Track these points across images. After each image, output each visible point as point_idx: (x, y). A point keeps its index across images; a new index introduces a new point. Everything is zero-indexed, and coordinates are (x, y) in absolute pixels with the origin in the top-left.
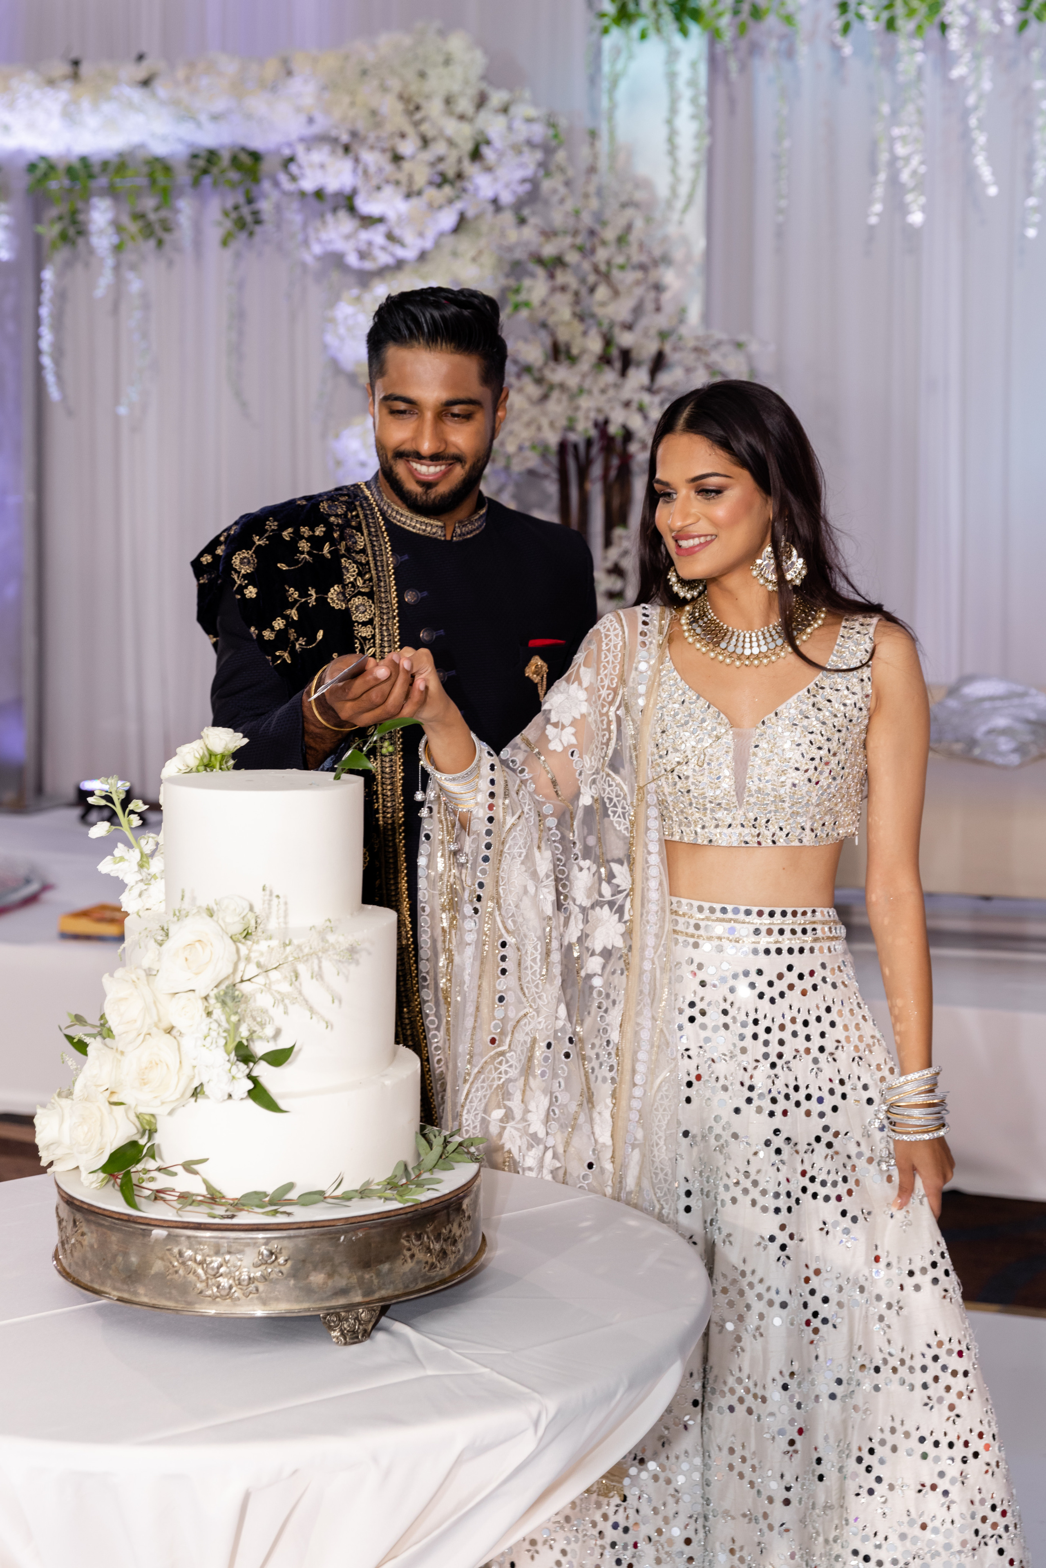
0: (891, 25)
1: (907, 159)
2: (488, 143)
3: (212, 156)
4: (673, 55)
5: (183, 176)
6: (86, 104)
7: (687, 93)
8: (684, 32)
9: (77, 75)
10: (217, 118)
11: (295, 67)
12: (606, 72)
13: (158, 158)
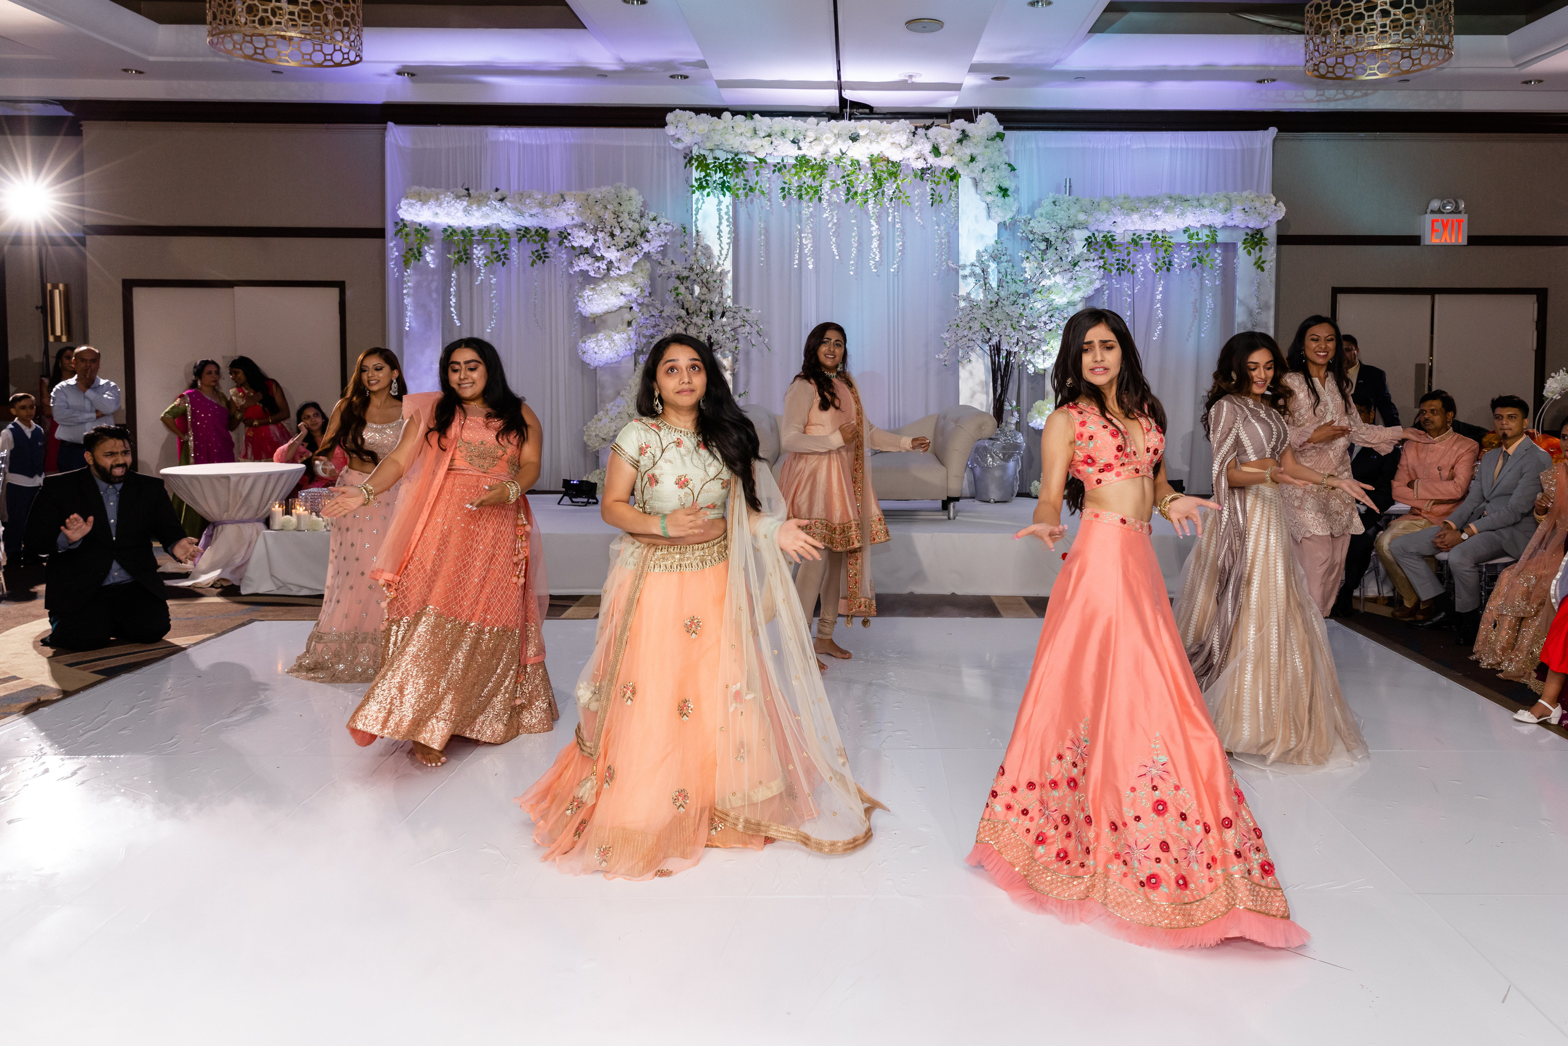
0: (800, 197)
1: (807, 245)
2: (648, 232)
3: (527, 230)
4: (720, 202)
5: (514, 239)
6: (474, 207)
7: (726, 217)
8: (724, 195)
9: (469, 195)
10: (531, 216)
11: (566, 198)
12: (694, 207)
13: (503, 230)
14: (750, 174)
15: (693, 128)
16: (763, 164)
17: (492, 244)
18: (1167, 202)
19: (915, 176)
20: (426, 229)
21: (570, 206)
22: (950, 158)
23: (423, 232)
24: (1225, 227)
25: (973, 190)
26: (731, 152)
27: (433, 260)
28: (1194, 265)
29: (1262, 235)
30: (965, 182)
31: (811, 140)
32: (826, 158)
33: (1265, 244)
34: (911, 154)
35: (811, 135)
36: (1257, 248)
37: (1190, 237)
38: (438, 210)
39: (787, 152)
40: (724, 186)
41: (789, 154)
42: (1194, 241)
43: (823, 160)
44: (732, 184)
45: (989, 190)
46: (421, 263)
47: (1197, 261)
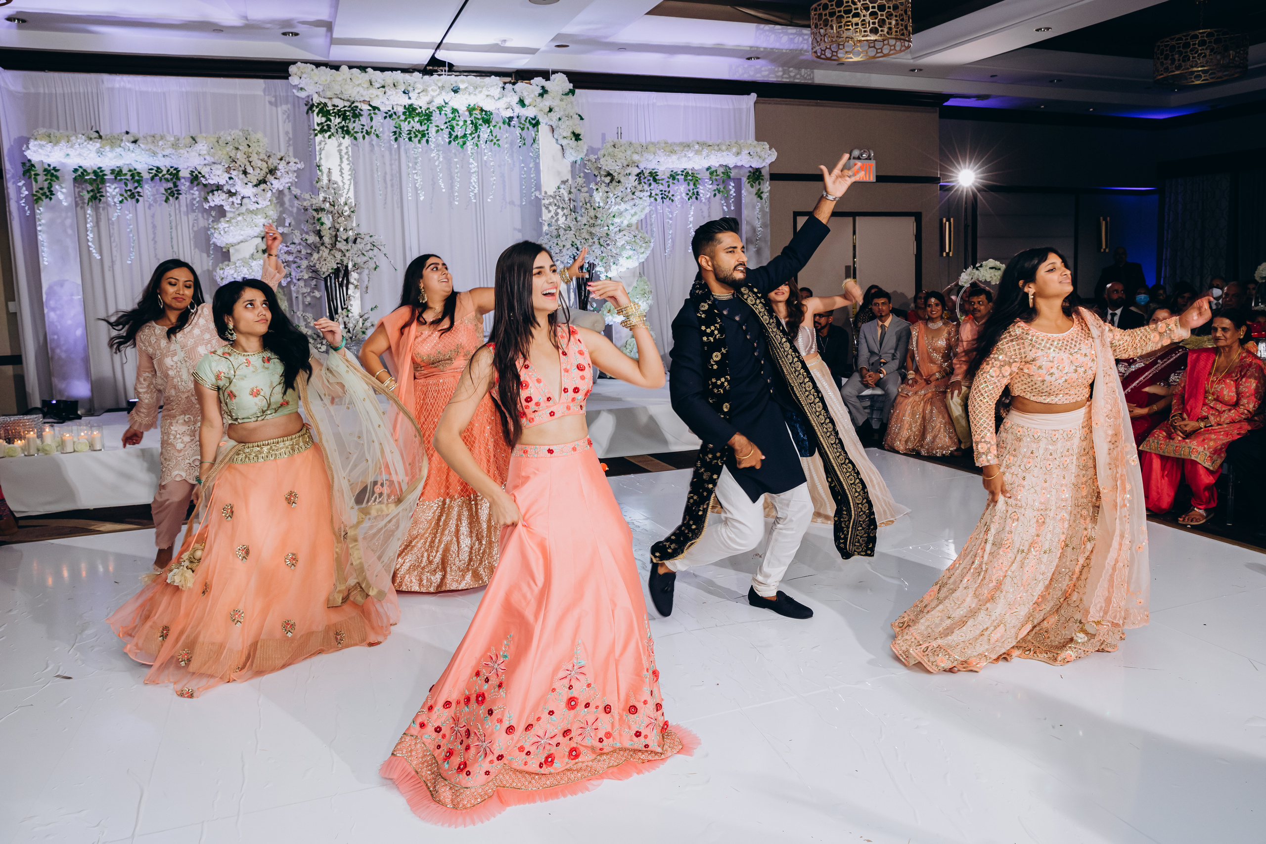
0: (410, 139)
2: (279, 170)
3: (159, 169)
4: (340, 145)
5: (147, 178)
6: (108, 148)
7: (346, 157)
8: (344, 137)
9: (100, 137)
10: (164, 156)
11: (197, 140)
12: (317, 148)
13: (135, 169)
14: (364, 120)
15: (316, 79)
16: (377, 111)
17: (126, 185)
18: (697, 147)
19: (504, 123)
20: (54, 168)
21: (202, 147)
22: (534, 109)
23: (52, 173)
24: (736, 167)
25: (550, 134)
26: (348, 100)
27: (66, 198)
28: (715, 195)
29: (760, 172)
30: (543, 128)
31: (420, 91)
32: (430, 106)
33: (762, 180)
34: (502, 104)
35: (419, 87)
36: (757, 182)
37: (711, 173)
38: (69, 151)
39: (399, 101)
40: (346, 131)
41: (400, 103)
42: (714, 178)
43: (428, 108)
44: (351, 126)
45: (565, 134)
46: (53, 201)
47: (717, 192)
